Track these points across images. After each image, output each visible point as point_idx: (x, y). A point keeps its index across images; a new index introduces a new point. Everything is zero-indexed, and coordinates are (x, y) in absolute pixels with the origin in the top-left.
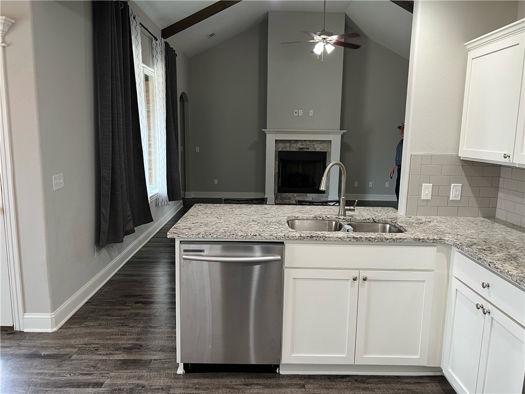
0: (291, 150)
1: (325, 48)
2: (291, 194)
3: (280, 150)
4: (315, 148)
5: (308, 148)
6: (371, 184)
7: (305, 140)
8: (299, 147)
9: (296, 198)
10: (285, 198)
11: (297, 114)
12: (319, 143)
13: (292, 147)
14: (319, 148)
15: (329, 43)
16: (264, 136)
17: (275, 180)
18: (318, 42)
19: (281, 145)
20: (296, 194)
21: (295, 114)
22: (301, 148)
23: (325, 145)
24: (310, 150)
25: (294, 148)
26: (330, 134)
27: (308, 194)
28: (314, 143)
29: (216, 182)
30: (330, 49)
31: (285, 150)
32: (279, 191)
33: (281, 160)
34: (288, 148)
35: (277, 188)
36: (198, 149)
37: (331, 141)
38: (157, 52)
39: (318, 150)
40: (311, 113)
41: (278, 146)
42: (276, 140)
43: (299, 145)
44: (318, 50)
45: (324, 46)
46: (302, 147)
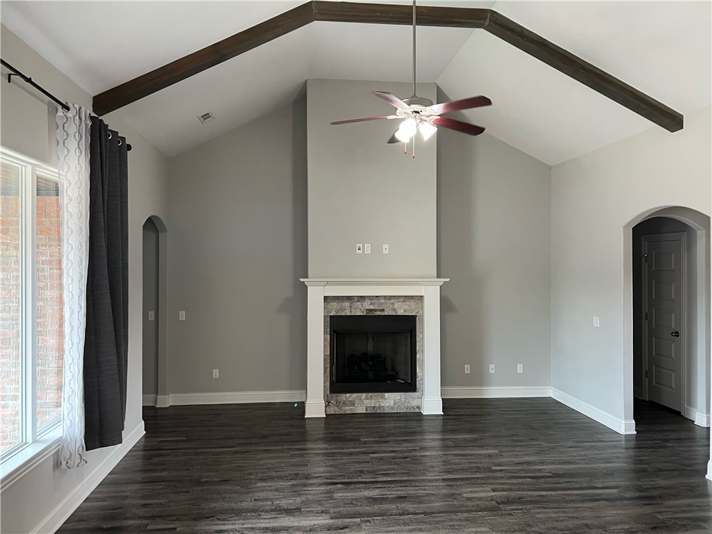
0: (352, 314)
1: (418, 130)
2: (355, 395)
3: (332, 314)
4: (395, 310)
5: (383, 310)
6: (492, 369)
7: (377, 297)
8: (367, 308)
9: (365, 401)
10: (345, 404)
11: (361, 252)
12: (402, 300)
13: (355, 309)
14: (401, 310)
15: (426, 121)
16: (303, 289)
17: (325, 368)
18: (404, 119)
19: (334, 305)
20: (364, 395)
21: (358, 252)
22: (370, 310)
23: (412, 304)
24: (386, 314)
25: (359, 310)
26: (420, 285)
27: (386, 394)
28: (392, 301)
29: (216, 373)
30: (429, 131)
31: (343, 314)
32: (332, 392)
33: (335, 332)
34: (347, 310)
35: (328, 384)
36: (182, 315)
37: (422, 296)
38: (67, 135)
39: (401, 312)
40: (386, 249)
41: (329, 307)
42: (326, 298)
43: (367, 305)
44: (405, 134)
45: (417, 125)
46: (372, 307)
